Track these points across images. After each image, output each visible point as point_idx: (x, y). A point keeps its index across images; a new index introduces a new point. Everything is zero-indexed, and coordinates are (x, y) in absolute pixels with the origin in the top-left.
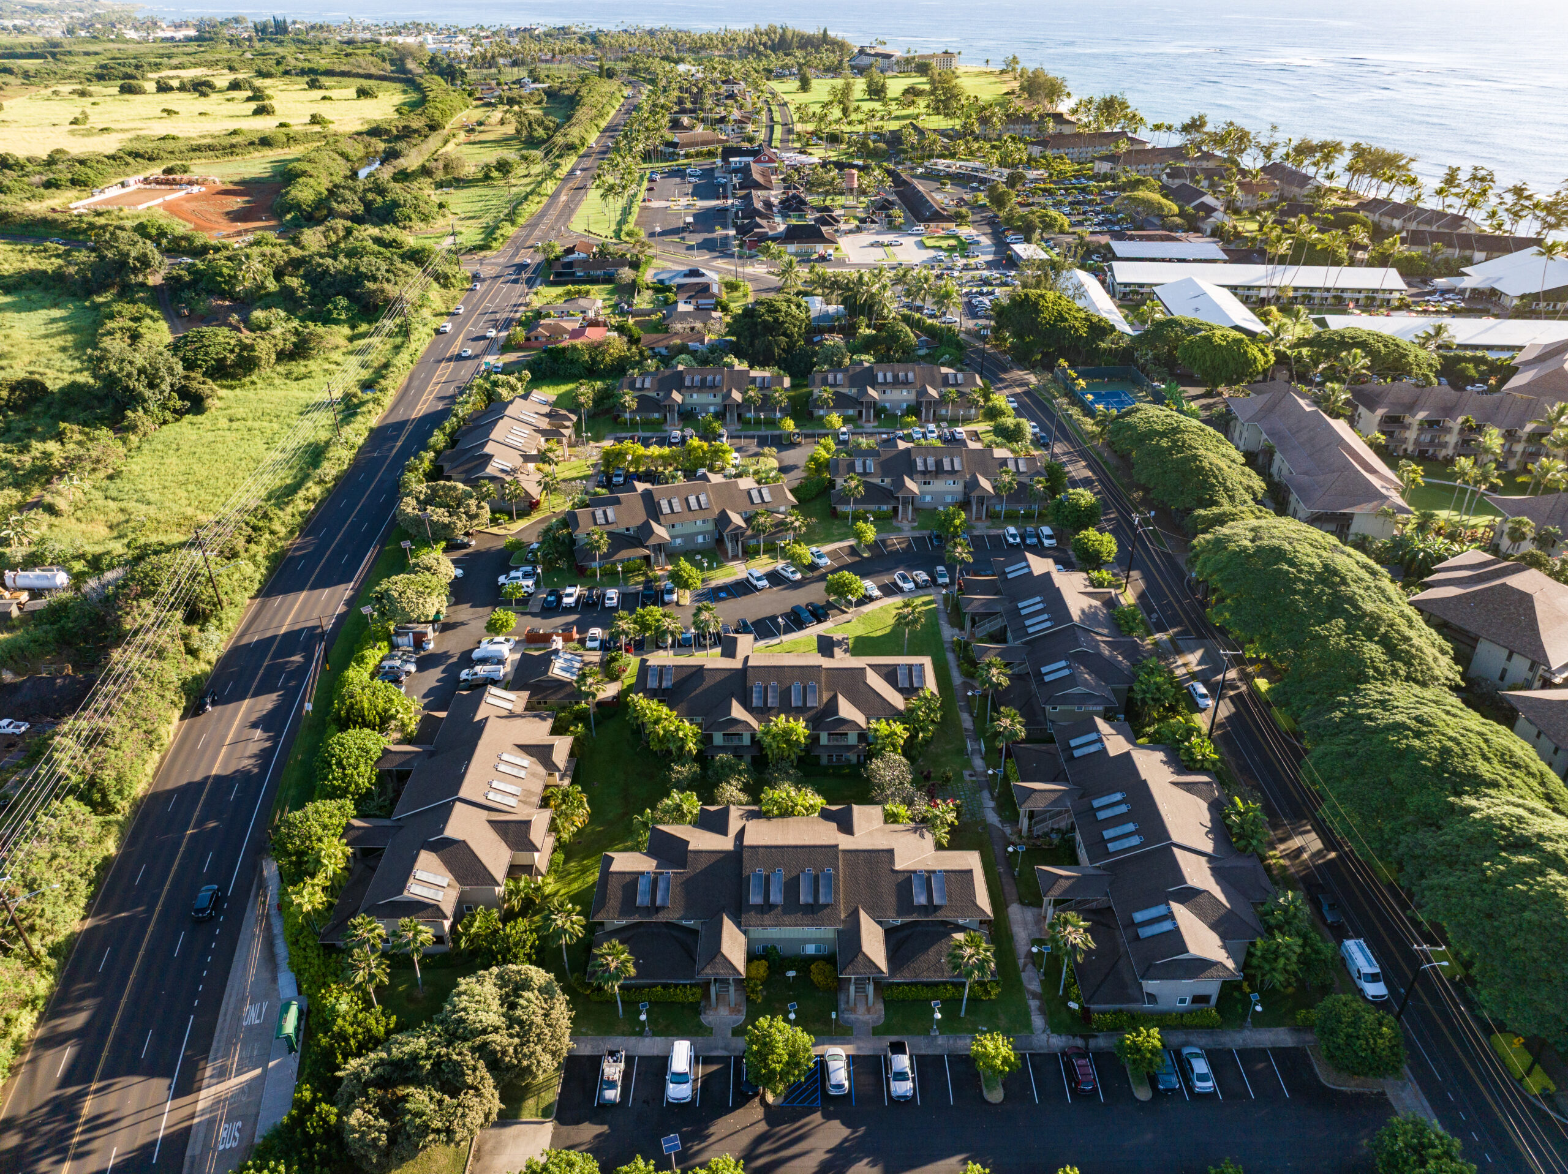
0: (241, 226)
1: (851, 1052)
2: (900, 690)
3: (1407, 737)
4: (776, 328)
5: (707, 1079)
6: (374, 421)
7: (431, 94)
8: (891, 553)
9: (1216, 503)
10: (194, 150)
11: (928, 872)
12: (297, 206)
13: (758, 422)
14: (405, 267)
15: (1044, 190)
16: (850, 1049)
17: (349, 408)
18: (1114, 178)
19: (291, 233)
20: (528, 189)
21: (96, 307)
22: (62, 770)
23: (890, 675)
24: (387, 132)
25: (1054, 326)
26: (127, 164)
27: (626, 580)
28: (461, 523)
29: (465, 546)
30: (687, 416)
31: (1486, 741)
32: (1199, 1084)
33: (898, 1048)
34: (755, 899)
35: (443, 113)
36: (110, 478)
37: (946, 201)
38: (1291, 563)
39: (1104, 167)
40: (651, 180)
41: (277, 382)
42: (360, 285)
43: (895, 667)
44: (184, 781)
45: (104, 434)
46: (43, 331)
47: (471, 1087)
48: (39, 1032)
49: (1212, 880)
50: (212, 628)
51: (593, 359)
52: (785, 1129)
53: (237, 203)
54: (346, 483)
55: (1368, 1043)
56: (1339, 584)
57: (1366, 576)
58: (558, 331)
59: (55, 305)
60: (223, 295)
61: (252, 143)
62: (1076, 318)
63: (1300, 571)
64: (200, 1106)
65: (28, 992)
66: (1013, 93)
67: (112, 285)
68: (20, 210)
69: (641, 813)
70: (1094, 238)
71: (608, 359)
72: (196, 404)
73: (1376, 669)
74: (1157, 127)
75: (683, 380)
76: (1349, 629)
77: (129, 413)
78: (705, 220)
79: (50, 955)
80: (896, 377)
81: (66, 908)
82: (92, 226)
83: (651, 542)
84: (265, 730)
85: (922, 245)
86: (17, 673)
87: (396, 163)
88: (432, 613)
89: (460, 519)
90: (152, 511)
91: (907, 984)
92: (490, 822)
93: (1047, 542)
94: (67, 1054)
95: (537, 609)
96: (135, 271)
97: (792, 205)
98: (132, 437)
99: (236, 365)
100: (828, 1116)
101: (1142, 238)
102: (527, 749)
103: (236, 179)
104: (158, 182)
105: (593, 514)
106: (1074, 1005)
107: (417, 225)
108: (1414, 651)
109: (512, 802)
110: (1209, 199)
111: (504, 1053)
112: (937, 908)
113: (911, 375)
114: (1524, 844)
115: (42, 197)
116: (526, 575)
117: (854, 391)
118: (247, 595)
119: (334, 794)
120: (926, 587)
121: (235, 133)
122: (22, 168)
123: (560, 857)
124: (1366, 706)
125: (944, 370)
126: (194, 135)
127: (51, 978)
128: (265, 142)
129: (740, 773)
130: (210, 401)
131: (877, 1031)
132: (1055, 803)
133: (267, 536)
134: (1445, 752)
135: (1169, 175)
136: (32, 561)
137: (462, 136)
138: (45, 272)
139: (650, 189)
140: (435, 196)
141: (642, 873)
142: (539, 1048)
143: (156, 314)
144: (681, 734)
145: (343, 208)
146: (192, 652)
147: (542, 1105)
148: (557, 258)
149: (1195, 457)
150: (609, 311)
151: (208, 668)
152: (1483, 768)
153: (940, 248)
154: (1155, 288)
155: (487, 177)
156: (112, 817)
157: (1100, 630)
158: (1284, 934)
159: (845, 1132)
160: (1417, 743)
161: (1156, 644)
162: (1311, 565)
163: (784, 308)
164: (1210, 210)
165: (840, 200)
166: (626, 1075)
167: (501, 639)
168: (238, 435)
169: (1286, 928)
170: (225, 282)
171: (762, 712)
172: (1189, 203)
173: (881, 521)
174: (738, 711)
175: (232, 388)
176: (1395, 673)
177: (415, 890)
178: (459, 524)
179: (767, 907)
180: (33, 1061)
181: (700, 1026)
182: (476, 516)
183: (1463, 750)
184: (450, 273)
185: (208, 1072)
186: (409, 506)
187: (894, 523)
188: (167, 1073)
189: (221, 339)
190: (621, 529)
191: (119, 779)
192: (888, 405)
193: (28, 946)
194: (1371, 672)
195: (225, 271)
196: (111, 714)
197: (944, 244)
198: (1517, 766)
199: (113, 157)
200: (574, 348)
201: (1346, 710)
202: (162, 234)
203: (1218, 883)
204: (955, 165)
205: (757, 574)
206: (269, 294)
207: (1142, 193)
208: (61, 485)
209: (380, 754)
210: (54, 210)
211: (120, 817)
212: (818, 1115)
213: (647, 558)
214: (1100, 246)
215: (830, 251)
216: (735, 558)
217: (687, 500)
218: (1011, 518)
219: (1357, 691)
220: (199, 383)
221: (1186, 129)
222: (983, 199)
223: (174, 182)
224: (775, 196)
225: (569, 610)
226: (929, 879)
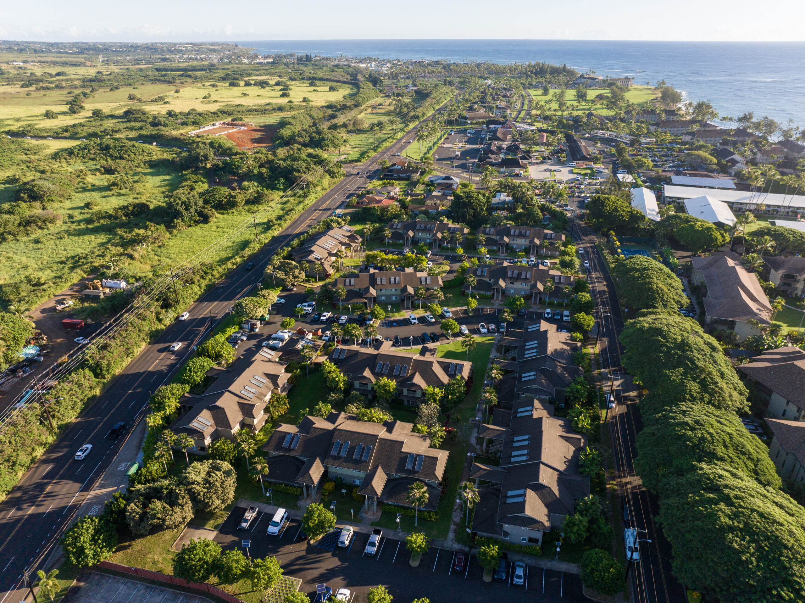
0: (256, 145)
1: (357, 530)
2: (449, 375)
3: (685, 430)
4: (469, 204)
5: (289, 528)
6: (276, 233)
7: (362, 90)
8: (484, 315)
9: (655, 307)
10: (249, 111)
11: (417, 455)
12: (282, 138)
13: (447, 249)
14: (314, 167)
15: (648, 148)
16: (357, 529)
17: (268, 226)
18: (692, 144)
19: (273, 149)
20: (389, 136)
21: (183, 175)
22: (87, 357)
23: (446, 367)
24: (335, 107)
25: (611, 214)
26: (219, 116)
27: (353, 312)
28: (289, 279)
29: (291, 290)
30: (415, 242)
31: (731, 438)
32: (515, 579)
33: (377, 532)
34: (333, 453)
35: (364, 99)
36: (160, 247)
37: (594, 151)
38: (664, 337)
39: (688, 138)
40: (449, 134)
41: (243, 213)
42: (292, 173)
43: (450, 364)
44: (137, 371)
45: (162, 227)
46: (159, 184)
47: (180, 505)
48: (44, 457)
49: (556, 483)
50: (170, 311)
51: (382, 214)
52: (313, 556)
53: (258, 135)
54: (252, 257)
55: (601, 574)
56: (688, 351)
57: (706, 349)
58: (372, 200)
59: (168, 174)
60: (235, 174)
61: (274, 109)
62: (624, 211)
63: (667, 342)
64: (89, 497)
65: (44, 440)
66: (656, 99)
67: (192, 167)
68: (167, 133)
69: (304, 409)
70: (664, 174)
71: (389, 214)
72: (205, 219)
73: (691, 396)
74: (724, 119)
75: (416, 226)
76: (685, 374)
77: (175, 220)
78: (465, 154)
79: (58, 428)
80: (520, 233)
81: (70, 411)
82: (194, 142)
83: (367, 296)
84: (176, 356)
85: (571, 172)
86: (93, 320)
87: (332, 121)
88: (259, 315)
89: (289, 277)
90: (170, 262)
91: (394, 505)
92: (238, 402)
93: (565, 318)
94: (51, 466)
95: (309, 321)
96: (202, 161)
97: (513, 149)
98: (175, 231)
99: (227, 204)
100: (334, 555)
101: (691, 175)
102: (268, 375)
103: (262, 124)
104: (228, 124)
105: (345, 281)
106: (469, 530)
107: (331, 149)
108: (717, 389)
109: (251, 395)
110: (737, 157)
111: (199, 494)
112: (415, 472)
113: (528, 232)
114: (716, 489)
115: (179, 129)
116: (309, 306)
117: (498, 237)
118: (192, 300)
119: (183, 382)
120: (493, 332)
121: (268, 104)
122: (176, 116)
123: (269, 425)
124: (676, 412)
125: (546, 231)
126: (251, 105)
127: (55, 437)
128: (280, 109)
129: (360, 401)
130: (211, 218)
131: (372, 524)
132: (497, 436)
133: (210, 276)
134: (703, 439)
135: (721, 144)
136: (115, 276)
137: (370, 110)
138: (169, 160)
139: (447, 139)
140: (345, 136)
141: (289, 433)
142: (214, 496)
143: (204, 180)
144: (337, 379)
145: (300, 140)
146: (160, 320)
147: (216, 524)
148: (387, 168)
149: (650, 283)
150: (402, 193)
151: (164, 327)
152: (720, 451)
153: (580, 174)
154: (685, 201)
155: (372, 129)
156: (102, 380)
157: (561, 361)
158: (581, 515)
159: (338, 563)
160: (690, 433)
161: (600, 374)
162: (675, 339)
163: (475, 196)
164: (734, 162)
165: (537, 148)
166: (255, 519)
167: (287, 331)
168: (218, 234)
169: (585, 513)
170: (236, 168)
171: (377, 375)
172: (724, 158)
173: (482, 299)
174: (367, 373)
175: (223, 214)
176: (702, 399)
177: (195, 424)
178: (288, 280)
179: (337, 458)
180: (37, 467)
181: (296, 505)
182: (297, 277)
183: (713, 440)
184: (336, 171)
185: (97, 485)
186: (269, 270)
187: (492, 301)
188: (81, 482)
189: (222, 192)
190: (356, 289)
191: (109, 365)
192: (515, 246)
193: (50, 423)
194: (688, 397)
195: (237, 163)
196: (114, 339)
197: (583, 172)
198: (743, 453)
199: (214, 113)
200: (374, 208)
201: (664, 413)
202: (220, 146)
203: (558, 485)
204: (607, 134)
205: (413, 317)
206: (254, 175)
207: (701, 153)
208: (138, 248)
209: (209, 369)
210: (182, 134)
211: (105, 381)
212: (330, 554)
213: (365, 303)
214: (666, 177)
215: (522, 172)
216: (408, 308)
217: (390, 279)
218: (551, 305)
219: (676, 405)
220: (208, 210)
221: (740, 120)
222: (614, 151)
223: (235, 125)
224: (505, 145)
225: (323, 322)
226: (416, 458)
